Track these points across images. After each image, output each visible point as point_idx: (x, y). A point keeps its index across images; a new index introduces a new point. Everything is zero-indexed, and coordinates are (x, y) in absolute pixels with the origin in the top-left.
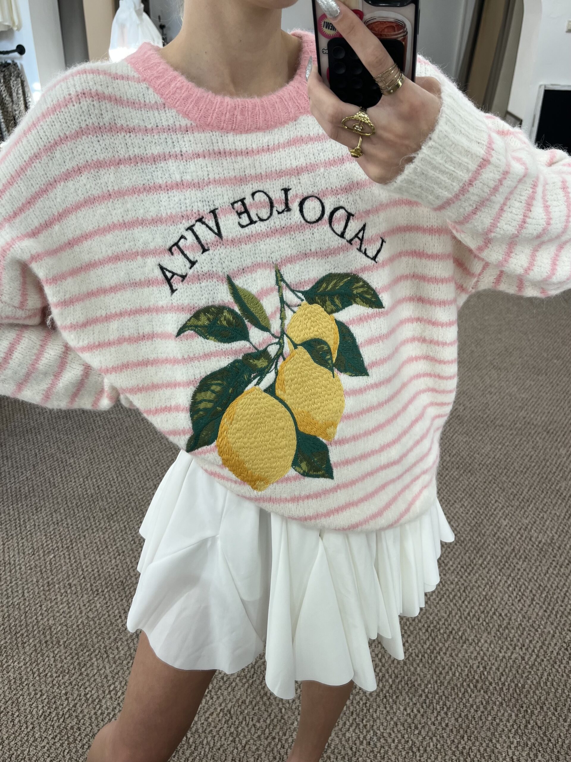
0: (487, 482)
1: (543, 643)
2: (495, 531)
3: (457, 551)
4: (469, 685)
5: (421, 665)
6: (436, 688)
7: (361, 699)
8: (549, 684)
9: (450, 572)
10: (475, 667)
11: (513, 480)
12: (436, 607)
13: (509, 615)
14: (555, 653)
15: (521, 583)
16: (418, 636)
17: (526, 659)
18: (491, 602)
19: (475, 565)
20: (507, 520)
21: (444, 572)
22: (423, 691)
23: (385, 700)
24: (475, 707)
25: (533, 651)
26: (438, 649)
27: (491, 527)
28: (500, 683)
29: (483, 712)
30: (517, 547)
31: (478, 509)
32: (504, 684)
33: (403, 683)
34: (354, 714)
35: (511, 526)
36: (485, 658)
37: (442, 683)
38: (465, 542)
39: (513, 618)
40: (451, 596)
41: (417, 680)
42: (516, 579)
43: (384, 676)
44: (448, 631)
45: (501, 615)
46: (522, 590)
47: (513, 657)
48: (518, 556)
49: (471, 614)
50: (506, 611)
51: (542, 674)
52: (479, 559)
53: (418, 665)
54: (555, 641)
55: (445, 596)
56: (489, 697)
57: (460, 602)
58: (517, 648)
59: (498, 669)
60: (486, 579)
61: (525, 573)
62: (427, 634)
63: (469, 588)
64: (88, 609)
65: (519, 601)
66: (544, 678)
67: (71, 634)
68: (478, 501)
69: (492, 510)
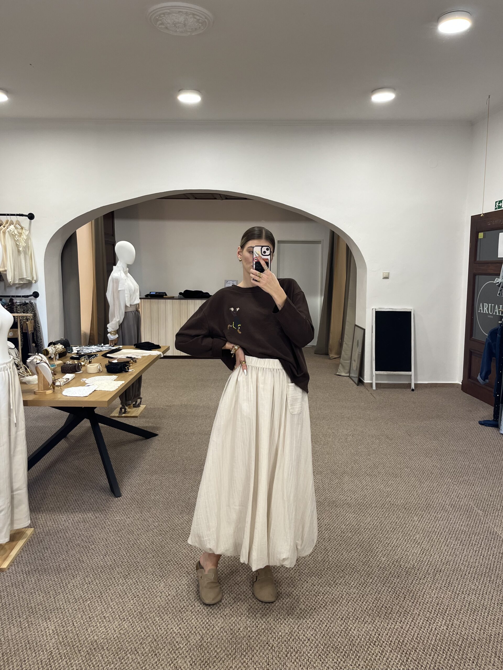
0: (370, 538)
1: (413, 619)
2: (378, 564)
3: (355, 576)
4: (370, 644)
5: (340, 637)
6: (351, 648)
7: (305, 658)
8: (418, 638)
9: (352, 588)
10: (373, 635)
12: (346, 607)
13: (391, 607)
14: (421, 623)
15: (396, 590)
16: (337, 623)
17: (404, 628)
18: (380, 601)
19: (368, 583)
20: (385, 558)
21: (349, 588)
22: (343, 650)
23: (320, 657)
24: (375, 654)
25: (408, 623)
26: (349, 628)
27: (376, 562)
28: (389, 641)
29: (380, 656)
30: (393, 571)
31: (366, 553)
33: (330, 648)
34: (302, 665)
35: (388, 561)
36: (379, 630)
37: (354, 645)
38: (360, 571)
39: (393, 608)
40: (355, 601)
41: (338, 645)
42: (394, 588)
43: (318, 645)
44: (355, 619)
45: (386, 607)
46: (398, 594)
47: (395, 628)
48: (394, 576)
49: (368, 608)
50: (389, 605)
51: (414, 634)
53: (338, 637)
54: (420, 617)
56: (383, 649)
57: (361, 603)
58: (398, 623)
59: (387, 635)
60: (375, 589)
61: (398, 584)
62: (342, 621)
63: (365, 595)
64: (120, 629)
65: (397, 599)
66: (415, 636)
67: (111, 644)
68: (366, 549)
69: (375, 553)
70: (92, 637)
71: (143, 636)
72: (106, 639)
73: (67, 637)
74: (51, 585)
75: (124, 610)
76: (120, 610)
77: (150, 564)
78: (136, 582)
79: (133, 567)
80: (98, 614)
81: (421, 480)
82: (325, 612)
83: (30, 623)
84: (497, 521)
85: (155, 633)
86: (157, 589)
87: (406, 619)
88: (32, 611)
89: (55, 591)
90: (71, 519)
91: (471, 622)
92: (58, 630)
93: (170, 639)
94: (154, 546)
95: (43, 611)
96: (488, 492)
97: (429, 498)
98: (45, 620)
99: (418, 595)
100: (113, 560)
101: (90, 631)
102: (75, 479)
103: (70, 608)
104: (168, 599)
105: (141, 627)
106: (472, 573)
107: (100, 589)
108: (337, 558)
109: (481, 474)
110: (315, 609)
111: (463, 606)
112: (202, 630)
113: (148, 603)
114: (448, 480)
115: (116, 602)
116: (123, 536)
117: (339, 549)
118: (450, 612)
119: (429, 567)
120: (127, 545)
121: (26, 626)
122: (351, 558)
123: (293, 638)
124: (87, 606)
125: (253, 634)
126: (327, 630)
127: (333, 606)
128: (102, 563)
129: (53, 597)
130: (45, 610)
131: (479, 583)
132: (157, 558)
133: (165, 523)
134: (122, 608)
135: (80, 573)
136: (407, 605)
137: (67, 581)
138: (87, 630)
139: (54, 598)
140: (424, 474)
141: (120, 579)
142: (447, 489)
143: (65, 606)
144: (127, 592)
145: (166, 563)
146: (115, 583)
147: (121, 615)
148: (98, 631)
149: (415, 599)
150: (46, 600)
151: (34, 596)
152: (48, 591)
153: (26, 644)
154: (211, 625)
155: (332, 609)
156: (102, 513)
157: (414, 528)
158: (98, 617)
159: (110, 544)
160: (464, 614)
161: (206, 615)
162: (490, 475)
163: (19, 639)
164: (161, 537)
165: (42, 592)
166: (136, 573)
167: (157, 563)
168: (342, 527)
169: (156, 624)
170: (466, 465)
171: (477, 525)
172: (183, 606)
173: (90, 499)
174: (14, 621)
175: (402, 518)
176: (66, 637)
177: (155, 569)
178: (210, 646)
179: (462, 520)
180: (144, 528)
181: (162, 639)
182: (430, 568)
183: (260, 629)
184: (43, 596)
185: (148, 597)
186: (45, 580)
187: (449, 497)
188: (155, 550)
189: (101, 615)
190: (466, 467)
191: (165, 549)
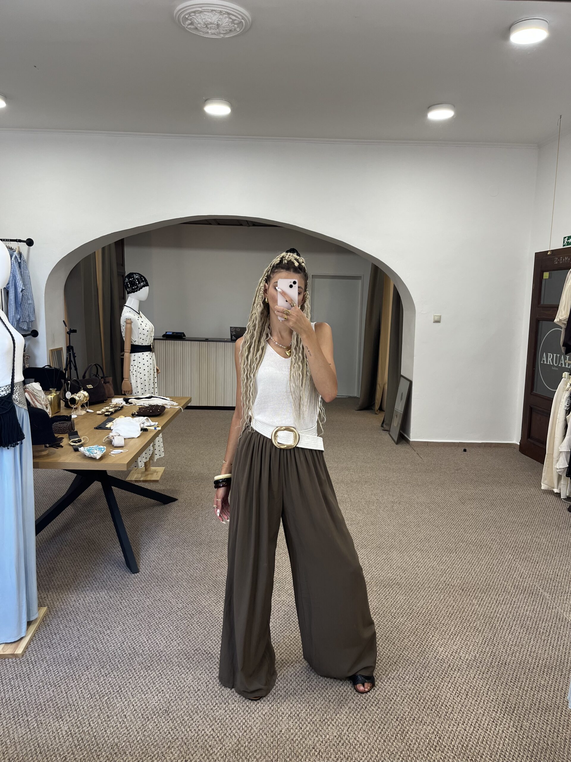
1: (477, 720)
2: (435, 655)
3: (410, 669)
4: (430, 750)
6: (408, 753)
8: (484, 742)
9: (407, 683)
10: (433, 738)
11: (443, 622)
12: (401, 705)
13: (452, 705)
14: (486, 725)
15: (457, 686)
16: (391, 724)
17: (467, 730)
18: (439, 699)
19: (425, 677)
20: (442, 648)
21: (403, 683)
22: (400, 756)
25: (471, 725)
26: (406, 730)
28: (451, 746)
32: (454, 746)
35: (446, 651)
36: (439, 732)
37: (412, 750)
38: (415, 664)
39: (455, 707)
40: (411, 698)
41: (394, 750)
42: (454, 683)
44: (411, 719)
45: (446, 706)
46: (459, 690)
48: (453, 670)
49: (426, 707)
51: (479, 737)
52: (427, 673)
53: (394, 741)
54: (485, 718)
55: (407, 698)
56: (445, 755)
57: (418, 701)
58: (460, 724)
59: (449, 738)
60: (433, 685)
61: (459, 679)
62: (398, 722)
63: (422, 692)
64: (143, 731)
65: (458, 696)
66: (480, 740)
67: (134, 747)
68: (420, 637)
69: (431, 642)
70: (111, 739)
71: (170, 738)
72: (129, 742)
73: (84, 740)
74: (62, 678)
75: (147, 708)
76: (142, 707)
77: (175, 653)
78: (159, 675)
79: (156, 657)
80: (117, 713)
81: (478, 557)
82: (377, 712)
83: (39, 722)
84: (567, 605)
85: (185, 735)
86: (185, 683)
87: (469, 719)
88: (41, 709)
89: (67, 684)
90: (82, 599)
91: (543, 724)
92: (72, 731)
93: (202, 743)
94: (178, 632)
95: (54, 709)
96: (555, 571)
97: (488, 578)
98: (56, 720)
99: (482, 692)
100: (132, 648)
101: (109, 733)
102: (84, 551)
103: (85, 705)
104: (198, 695)
105: (168, 729)
106: (541, 667)
107: (119, 682)
108: (388, 648)
109: (545, 550)
110: (366, 707)
111: (533, 704)
112: (238, 731)
113: (174, 699)
114: (509, 557)
115: (137, 698)
116: (142, 619)
117: (390, 637)
118: (518, 711)
119: (493, 658)
120: (148, 630)
121: (35, 726)
122: (404, 648)
123: (342, 742)
124: (105, 702)
125: (297, 737)
126: (381, 733)
127: (386, 705)
128: (119, 651)
129: (64, 692)
130: (56, 708)
131: (549, 678)
132: (183, 646)
133: (190, 605)
134: (146, 705)
135: (95, 663)
136: (470, 704)
137: (80, 673)
138: (106, 731)
139: (66, 693)
140: (482, 550)
141: (142, 671)
142: (508, 568)
143: (80, 702)
144: (150, 686)
145: (194, 653)
146: (136, 675)
147: (145, 714)
148: (118, 732)
149: (478, 696)
150: (56, 695)
151: (42, 691)
152: (58, 684)
153: (36, 748)
154: (248, 726)
155: (385, 707)
156: (117, 592)
157: (474, 613)
158: (118, 715)
159: (128, 629)
160: (534, 714)
161: (242, 714)
162: (556, 551)
163: (28, 742)
164: (186, 621)
165: (51, 686)
166: (159, 663)
167: (183, 652)
168: (392, 611)
169: (185, 724)
170: (528, 539)
171: (544, 610)
172: (215, 704)
173: (103, 575)
174: (20, 720)
175: (460, 601)
176: (82, 739)
177: (181, 659)
178: (248, 752)
179: (527, 604)
180: (166, 610)
181: (192, 743)
182: (494, 660)
183: (305, 731)
184: (53, 691)
185: (174, 692)
186: (54, 671)
187: (511, 576)
188: (180, 637)
189: (121, 713)
190: (529, 542)
191: (191, 635)
